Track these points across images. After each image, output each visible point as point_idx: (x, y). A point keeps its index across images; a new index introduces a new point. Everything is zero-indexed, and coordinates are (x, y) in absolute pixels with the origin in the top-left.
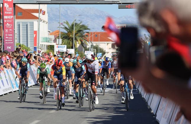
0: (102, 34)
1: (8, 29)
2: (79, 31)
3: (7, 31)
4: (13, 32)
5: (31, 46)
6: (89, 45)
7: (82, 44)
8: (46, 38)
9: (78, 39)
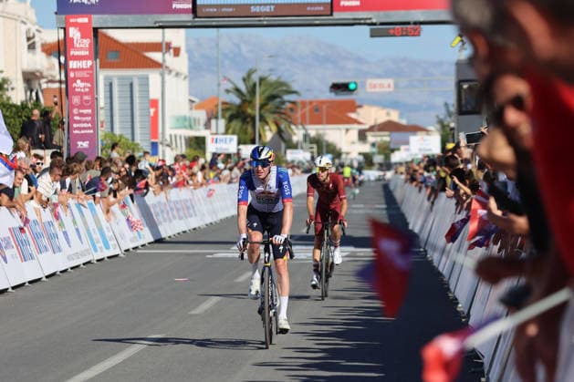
0: (332, 104)
1: (81, 94)
2: (273, 97)
3: (76, 100)
4: (93, 104)
5: (142, 140)
6: (298, 135)
7: (280, 132)
8: (185, 118)
9: (270, 118)
